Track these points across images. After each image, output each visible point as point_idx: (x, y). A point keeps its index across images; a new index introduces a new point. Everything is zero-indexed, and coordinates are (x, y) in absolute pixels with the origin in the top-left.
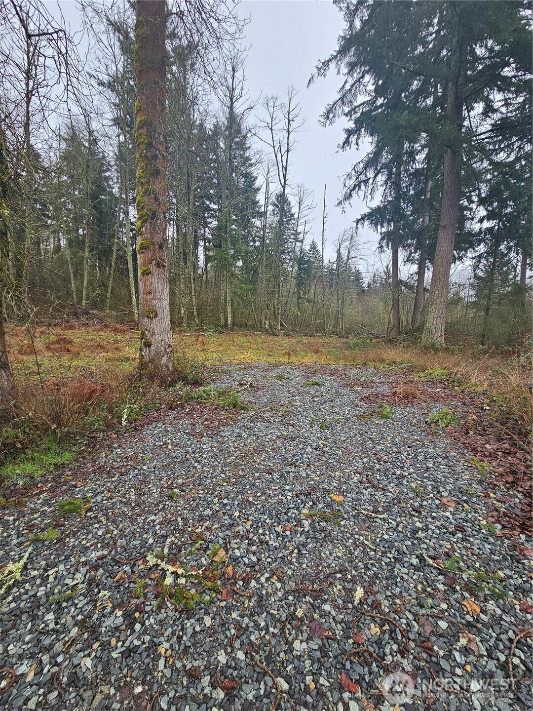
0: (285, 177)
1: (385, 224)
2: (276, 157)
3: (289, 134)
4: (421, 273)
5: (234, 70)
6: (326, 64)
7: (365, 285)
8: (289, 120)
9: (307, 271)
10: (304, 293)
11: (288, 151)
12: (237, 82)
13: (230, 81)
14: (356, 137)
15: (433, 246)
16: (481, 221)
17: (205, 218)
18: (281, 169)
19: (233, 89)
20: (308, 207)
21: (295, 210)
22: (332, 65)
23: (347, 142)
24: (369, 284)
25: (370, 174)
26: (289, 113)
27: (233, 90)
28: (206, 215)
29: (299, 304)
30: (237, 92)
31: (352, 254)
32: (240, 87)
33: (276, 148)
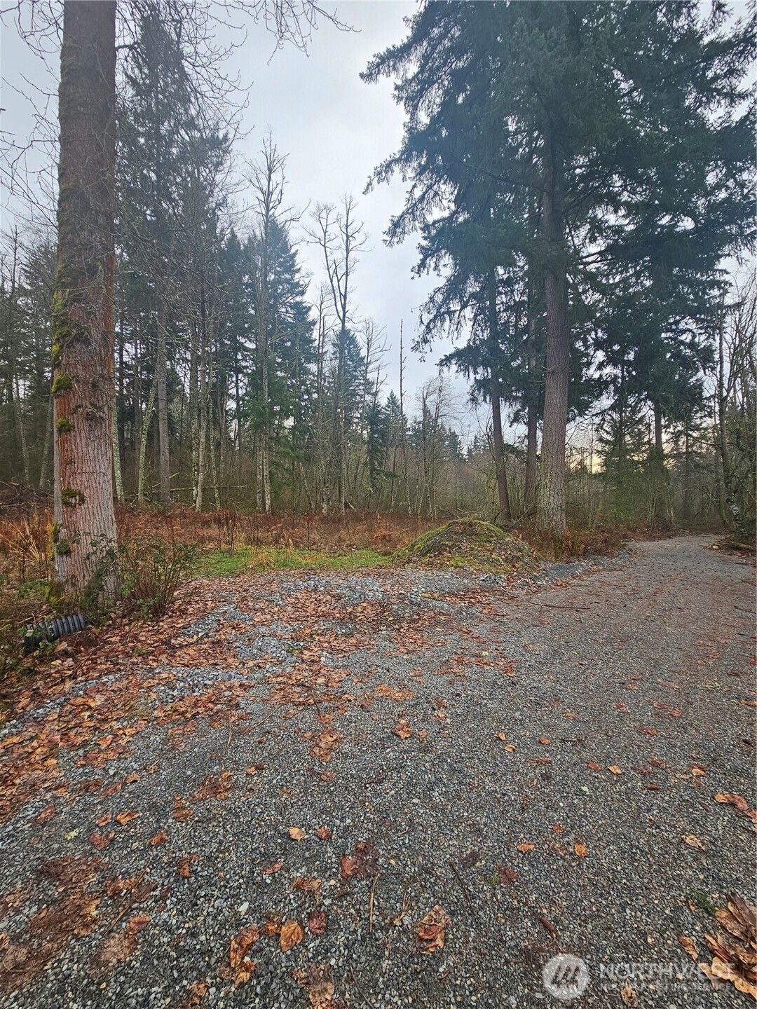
0: (344, 308)
1: (480, 370)
2: (332, 281)
3: (348, 253)
4: (531, 436)
5: (270, 170)
6: (388, 167)
7: (465, 452)
8: (348, 236)
9: (383, 434)
10: (381, 464)
11: (347, 274)
12: (275, 185)
13: (264, 182)
14: (434, 260)
15: (542, 398)
16: (601, 366)
17: (237, 361)
18: (338, 299)
19: (270, 193)
20: (380, 349)
21: (363, 353)
22: (396, 168)
23: (423, 265)
24: (470, 451)
25: (455, 306)
26: (347, 227)
27: (269, 195)
28: (240, 357)
29: (372, 478)
30: (274, 197)
31: (444, 410)
32: (277, 191)
33: (331, 271)
